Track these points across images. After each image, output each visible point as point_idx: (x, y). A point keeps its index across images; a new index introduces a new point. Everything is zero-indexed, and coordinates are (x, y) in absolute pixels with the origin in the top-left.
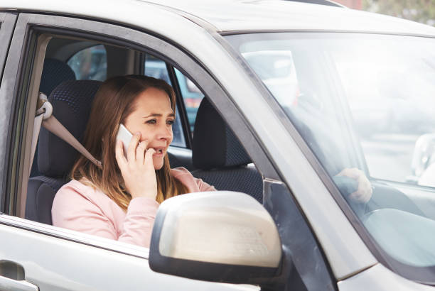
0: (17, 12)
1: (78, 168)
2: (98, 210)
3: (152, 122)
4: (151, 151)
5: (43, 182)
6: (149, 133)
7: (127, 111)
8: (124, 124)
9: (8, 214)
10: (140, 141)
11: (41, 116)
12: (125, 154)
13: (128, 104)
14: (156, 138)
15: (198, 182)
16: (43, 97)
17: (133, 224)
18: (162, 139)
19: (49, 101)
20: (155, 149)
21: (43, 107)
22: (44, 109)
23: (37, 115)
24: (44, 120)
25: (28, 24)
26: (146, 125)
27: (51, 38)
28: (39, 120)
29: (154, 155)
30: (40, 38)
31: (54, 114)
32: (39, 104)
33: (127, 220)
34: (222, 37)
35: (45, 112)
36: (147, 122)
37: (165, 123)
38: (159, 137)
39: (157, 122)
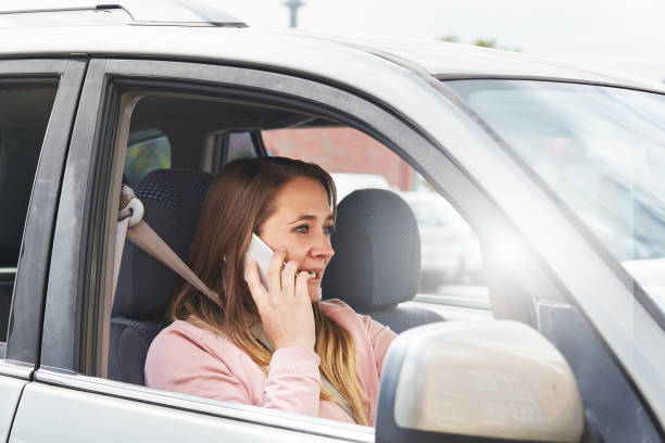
0: (87, 57)
1: (182, 302)
2: (222, 367)
3: (303, 229)
4: (304, 276)
5: (125, 326)
6: (299, 248)
7: (264, 213)
8: (258, 234)
9: (84, 373)
10: (286, 260)
11: (127, 220)
12: (262, 281)
13: (266, 202)
14: (309, 254)
15: (365, 321)
16: (129, 191)
17: (281, 388)
18: (319, 256)
19: (138, 197)
20: (310, 272)
21: (129, 206)
22: (131, 210)
23: (120, 220)
24: (131, 228)
25: (106, 74)
26: (293, 235)
27: (139, 98)
28: (122, 227)
29: (308, 281)
30: (123, 98)
31: (145, 218)
32: (123, 201)
33: (272, 383)
34: (441, 83)
35: (131, 215)
36: (294, 230)
37: (321, 231)
38: (315, 254)
39: (310, 230)
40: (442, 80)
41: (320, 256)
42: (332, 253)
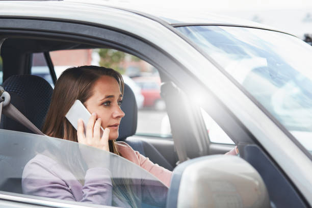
3: (107, 103)
11: (2, 103)
14: (112, 117)
17: (91, 190)
19: (7, 91)
21: (2, 96)
22: (4, 98)
24: (4, 107)
27: (4, 39)
34: (175, 28)
35: (4, 100)
36: (102, 104)
37: (117, 103)
38: (115, 116)
39: (111, 104)
40: (174, 27)
41: (118, 117)
42: (124, 114)
